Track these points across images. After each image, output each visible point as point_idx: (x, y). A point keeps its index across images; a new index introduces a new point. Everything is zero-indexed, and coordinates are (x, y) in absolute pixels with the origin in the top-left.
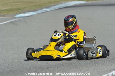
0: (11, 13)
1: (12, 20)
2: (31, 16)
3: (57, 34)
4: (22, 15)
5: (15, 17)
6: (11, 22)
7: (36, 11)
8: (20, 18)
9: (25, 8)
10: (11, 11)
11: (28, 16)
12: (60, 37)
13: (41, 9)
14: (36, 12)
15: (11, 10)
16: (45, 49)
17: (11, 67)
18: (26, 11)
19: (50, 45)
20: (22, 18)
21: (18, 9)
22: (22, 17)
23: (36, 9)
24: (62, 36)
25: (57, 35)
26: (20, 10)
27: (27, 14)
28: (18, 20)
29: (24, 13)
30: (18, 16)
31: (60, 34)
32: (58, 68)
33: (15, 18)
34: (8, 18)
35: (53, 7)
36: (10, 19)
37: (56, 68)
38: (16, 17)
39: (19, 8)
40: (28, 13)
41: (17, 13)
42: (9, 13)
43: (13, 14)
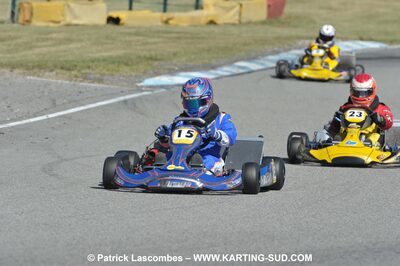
0: (125, 70)
1: (128, 97)
4: (165, 80)
5: (142, 84)
6: (125, 101)
7: (214, 68)
8: (156, 91)
9: (175, 54)
10: (127, 64)
13: (230, 63)
14: (212, 71)
15: (125, 61)
18: (177, 69)
20: (163, 90)
21: (152, 59)
22: (162, 87)
23: (214, 62)
26: (158, 63)
28: (149, 95)
29: (172, 72)
30: (149, 82)
33: (140, 89)
35: (270, 57)
36: (123, 93)
38: (142, 87)
39: (153, 53)
40: (183, 74)
41: (145, 73)
42: (118, 71)
43: (133, 74)
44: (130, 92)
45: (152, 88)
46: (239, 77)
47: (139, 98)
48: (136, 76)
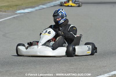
2: (30, 12)
4: (22, 11)
5: (16, 13)
6: (14, 17)
7: (34, 7)
10: (11, 7)
11: (28, 12)
13: (38, 6)
18: (24, 8)
20: (23, 14)
27: (27, 11)
28: (19, 16)
36: (12, 15)
40: (27, 9)
41: (16, 9)
44: (14, 15)
45: (20, 13)
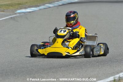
0: (11, 8)
1: (12, 16)
2: (33, 11)
3: (62, 30)
4: (23, 10)
5: (16, 12)
6: (11, 18)
8: (21, 14)
10: (11, 6)
11: (30, 12)
12: (65, 33)
14: (38, 7)
16: (52, 46)
17: (11, 67)
18: (27, 7)
19: (57, 42)
20: (23, 14)
21: (19, 4)
24: (68, 33)
25: (63, 32)
26: (21, 5)
27: (28, 10)
28: (19, 16)
29: (25, 8)
30: (19, 11)
31: (66, 31)
32: (61, 68)
33: (16, 14)
34: (8, 13)
36: (10, 15)
37: (60, 69)
40: (29, 8)
41: (17, 9)
42: (9, 8)
43: (14, 9)
44: (13, 15)
45: (20, 13)
46: (47, 9)
47: (16, 16)
48: (15, 10)
